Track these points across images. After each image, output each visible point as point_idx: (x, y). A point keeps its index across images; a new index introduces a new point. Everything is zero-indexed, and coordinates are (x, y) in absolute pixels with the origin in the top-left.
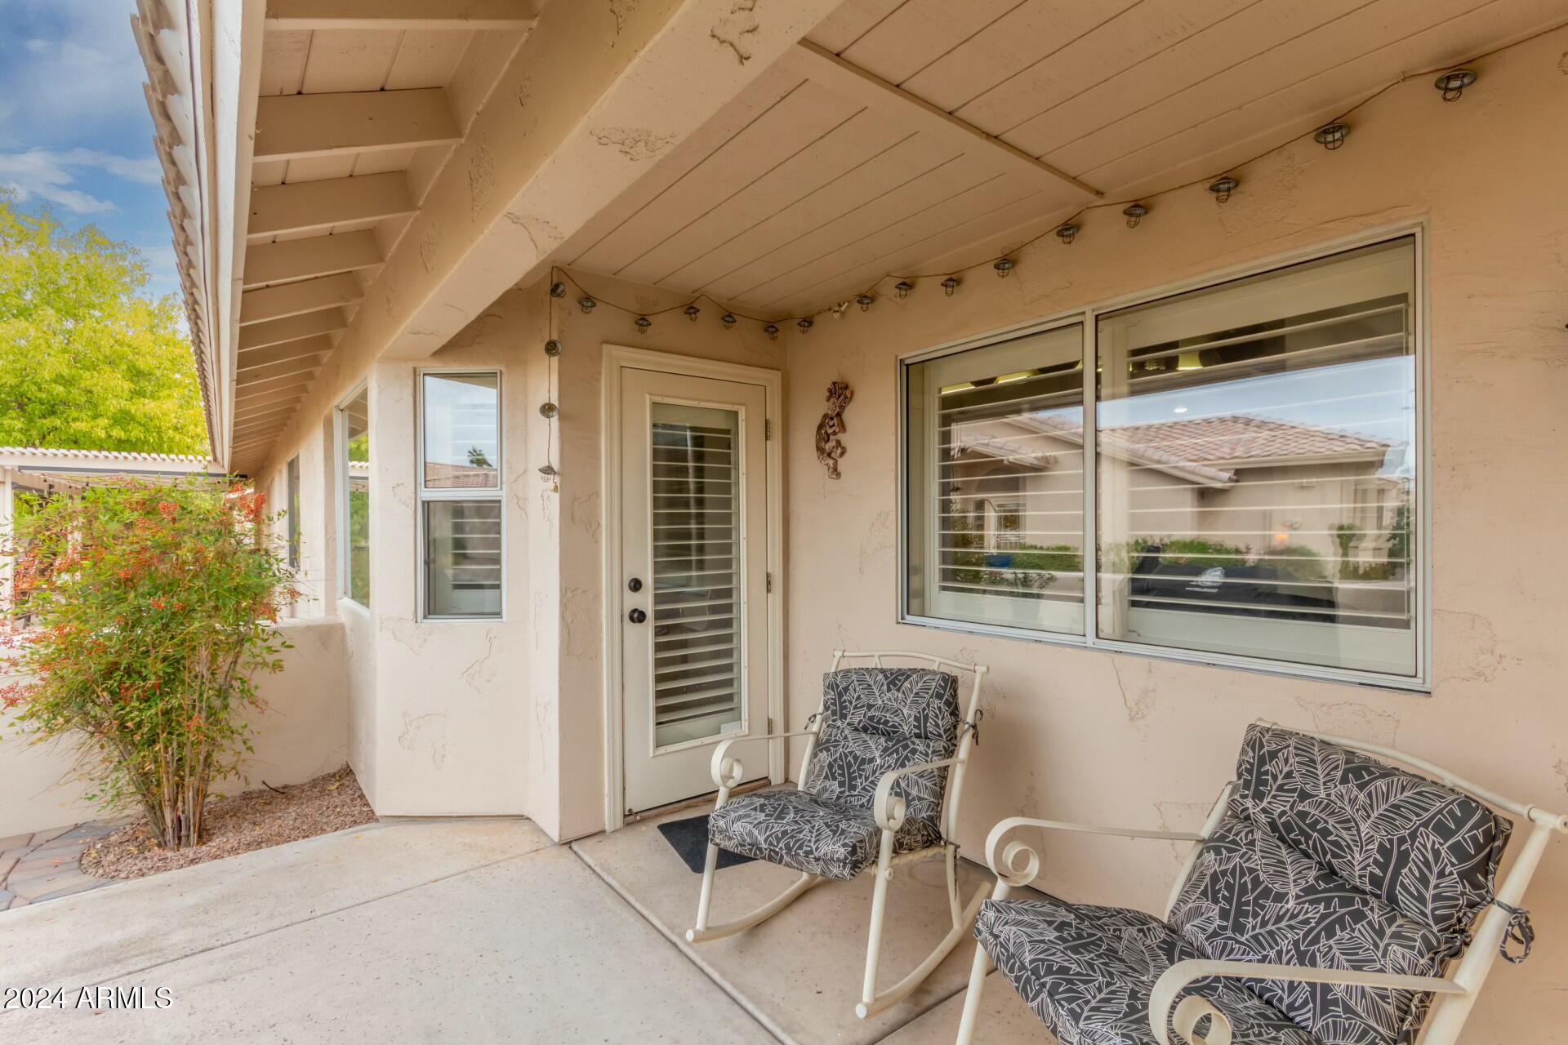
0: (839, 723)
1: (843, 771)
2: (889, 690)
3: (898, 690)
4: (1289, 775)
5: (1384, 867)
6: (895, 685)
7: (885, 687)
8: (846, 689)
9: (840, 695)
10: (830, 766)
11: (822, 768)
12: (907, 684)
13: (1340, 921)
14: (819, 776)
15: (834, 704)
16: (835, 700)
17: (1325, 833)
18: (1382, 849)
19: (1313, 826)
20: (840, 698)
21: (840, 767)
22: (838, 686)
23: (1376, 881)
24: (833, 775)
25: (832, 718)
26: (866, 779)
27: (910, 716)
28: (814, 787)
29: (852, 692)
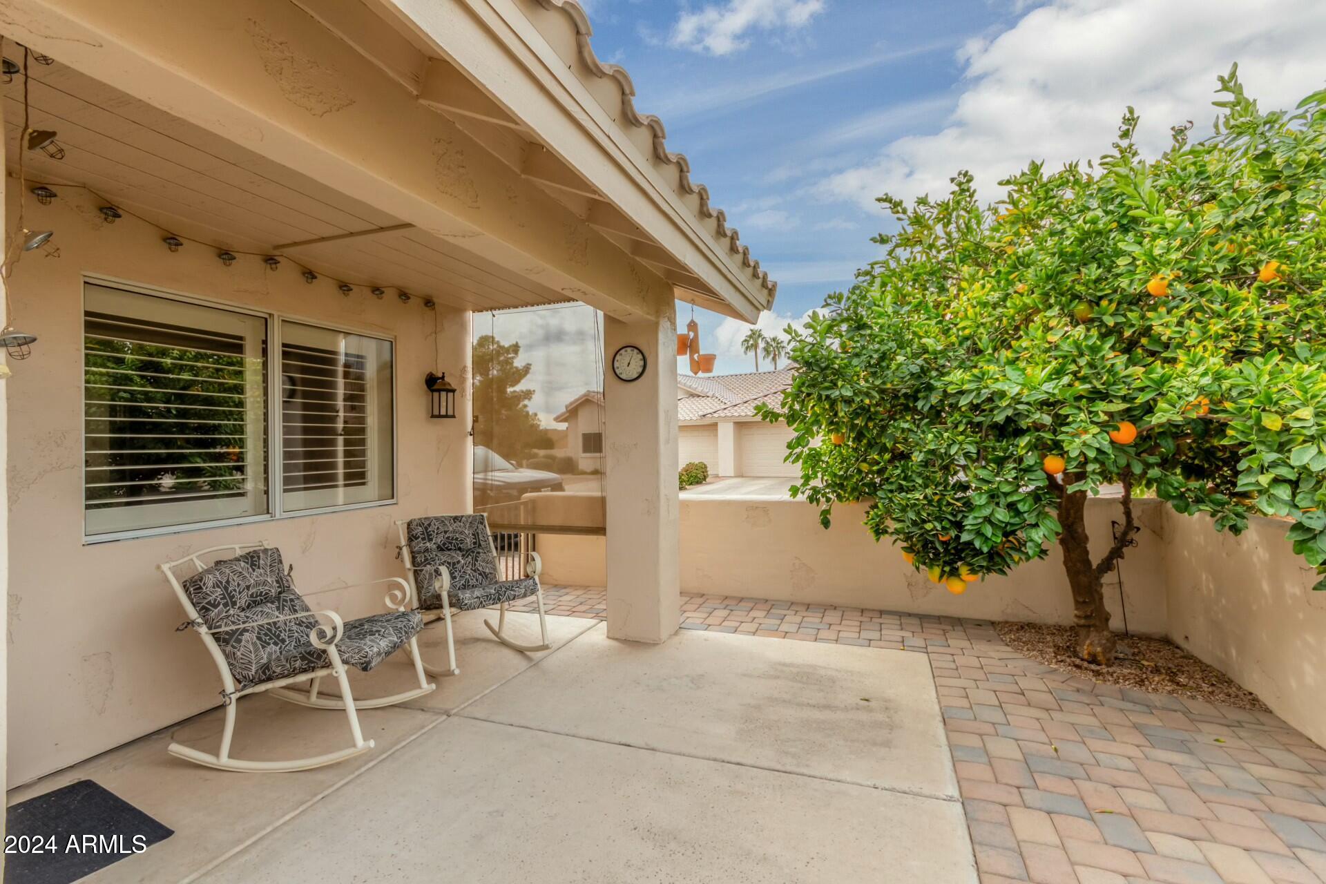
0: (231, 612)
1: (269, 635)
2: (254, 570)
3: (259, 568)
4: (438, 528)
5: (475, 539)
6: (255, 565)
7: (250, 570)
8: (228, 582)
9: (226, 588)
10: (259, 638)
11: (254, 644)
12: (261, 562)
13: (476, 556)
14: (257, 650)
15: (224, 598)
16: (223, 594)
17: (457, 539)
18: (473, 535)
19: (452, 539)
20: (227, 591)
21: (266, 635)
22: (221, 582)
23: (475, 543)
24: (265, 642)
25: (225, 610)
26: (285, 630)
27: (273, 582)
28: (262, 658)
29: (232, 582)
